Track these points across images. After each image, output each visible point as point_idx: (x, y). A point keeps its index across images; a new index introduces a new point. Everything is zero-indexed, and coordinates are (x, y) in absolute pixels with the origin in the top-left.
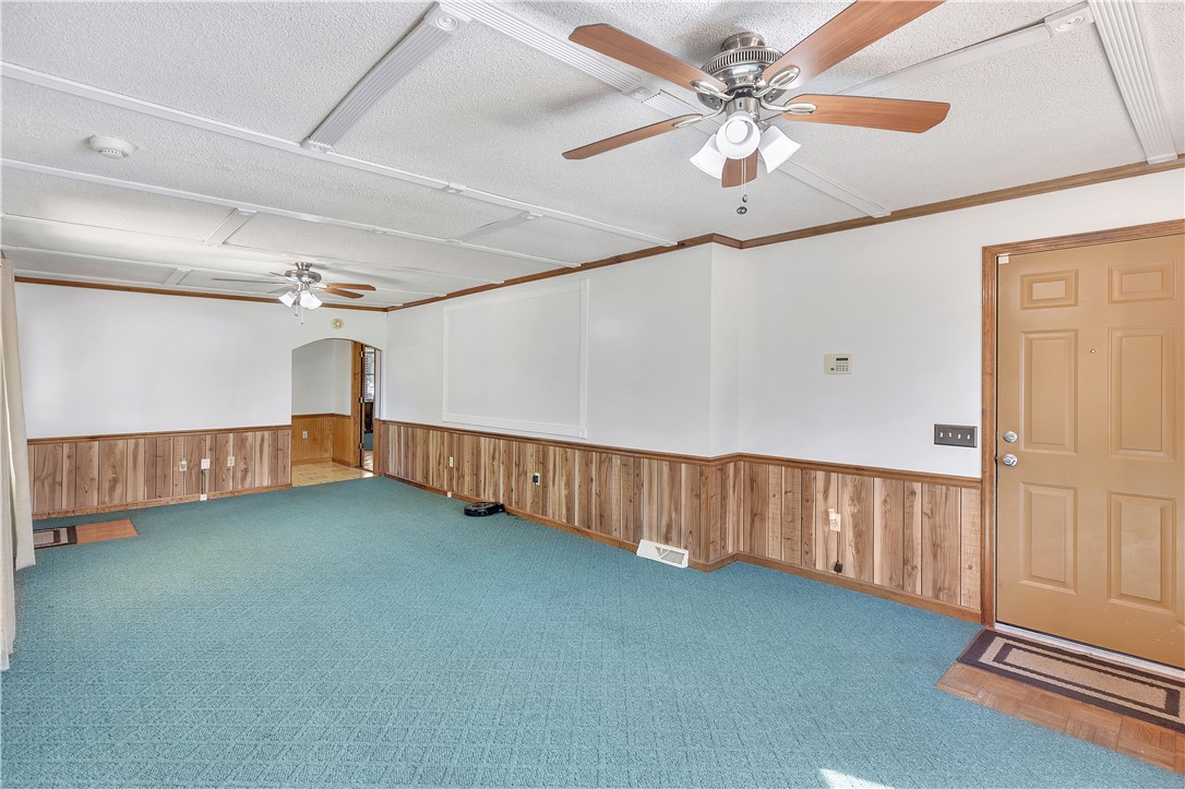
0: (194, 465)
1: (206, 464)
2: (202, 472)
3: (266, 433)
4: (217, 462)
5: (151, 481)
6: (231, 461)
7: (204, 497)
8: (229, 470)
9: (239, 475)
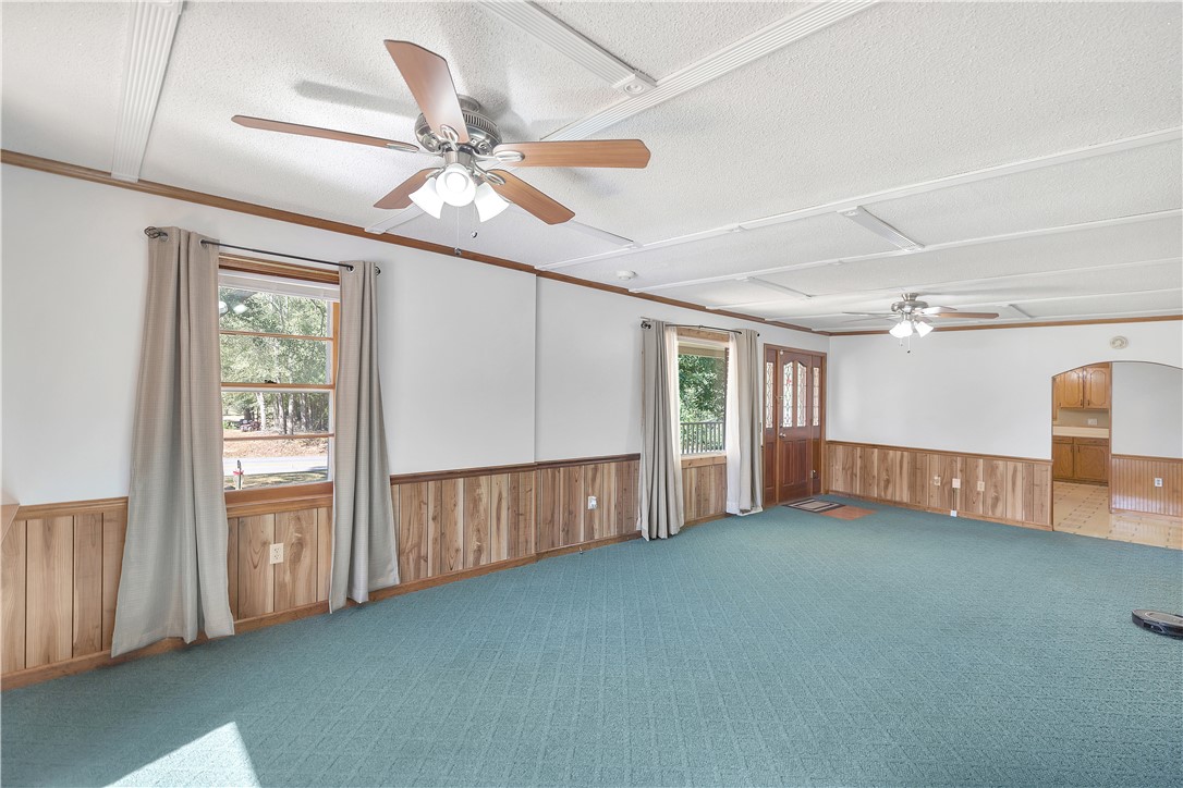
0: (947, 483)
1: (956, 483)
2: (954, 490)
3: (1019, 465)
4: (968, 483)
5: (912, 487)
6: (981, 486)
7: (954, 513)
8: (978, 493)
9: (989, 501)
